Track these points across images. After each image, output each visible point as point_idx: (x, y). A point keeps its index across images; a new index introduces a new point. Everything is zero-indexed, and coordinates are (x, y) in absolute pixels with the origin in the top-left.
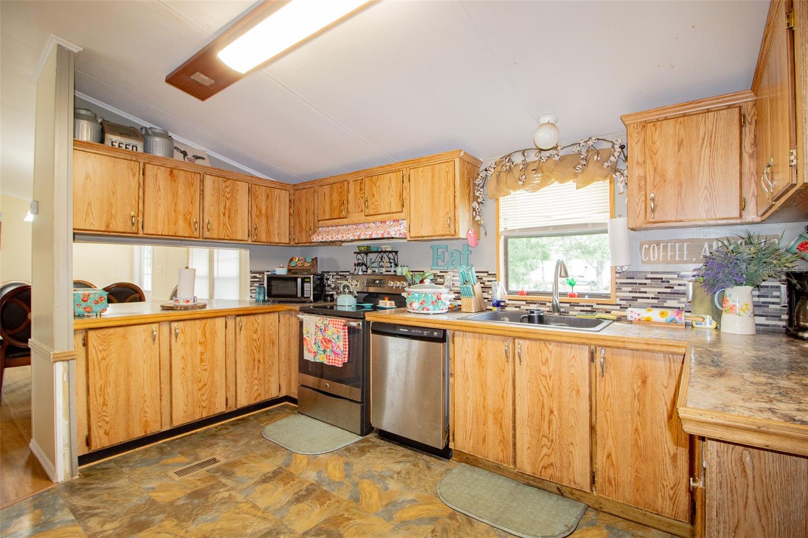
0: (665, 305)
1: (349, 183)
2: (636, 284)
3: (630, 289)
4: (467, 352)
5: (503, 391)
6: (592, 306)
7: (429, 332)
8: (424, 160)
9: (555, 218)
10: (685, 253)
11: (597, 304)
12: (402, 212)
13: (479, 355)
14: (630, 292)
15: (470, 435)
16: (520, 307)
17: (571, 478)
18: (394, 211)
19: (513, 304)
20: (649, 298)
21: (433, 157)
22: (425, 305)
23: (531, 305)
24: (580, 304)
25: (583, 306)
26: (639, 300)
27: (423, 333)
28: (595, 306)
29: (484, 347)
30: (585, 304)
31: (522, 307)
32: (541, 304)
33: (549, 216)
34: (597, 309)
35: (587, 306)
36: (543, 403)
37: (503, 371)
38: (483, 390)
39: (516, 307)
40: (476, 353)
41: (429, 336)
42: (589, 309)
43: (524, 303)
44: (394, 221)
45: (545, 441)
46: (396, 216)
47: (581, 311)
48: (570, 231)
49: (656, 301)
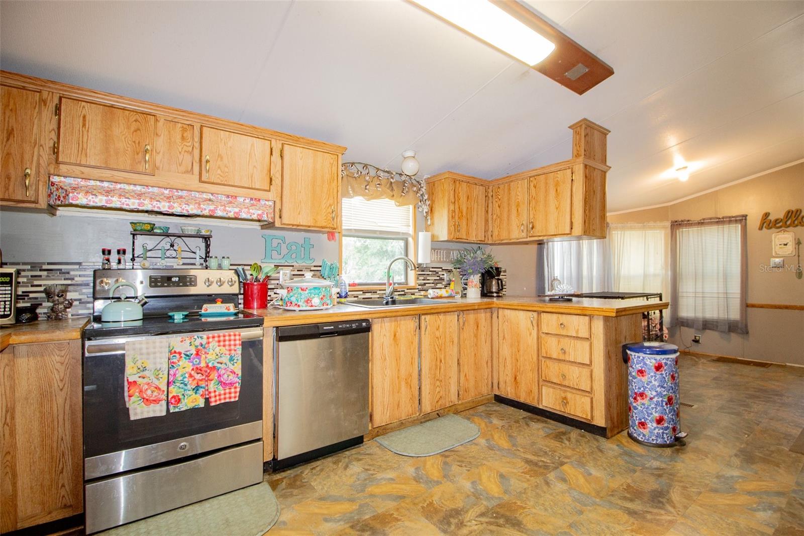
0: (437, 287)
1: (157, 120)
2: (425, 274)
3: (423, 278)
4: (385, 335)
5: (412, 359)
6: (404, 291)
7: (357, 324)
8: (305, 141)
9: (379, 224)
10: (445, 256)
11: (407, 289)
12: (269, 191)
13: (395, 336)
14: (423, 280)
15: (388, 407)
16: (358, 297)
17: (450, 400)
18: (257, 187)
19: (353, 295)
20: (430, 283)
21: (316, 142)
22: (325, 300)
23: (367, 294)
24: (398, 290)
25: (399, 291)
26: (427, 285)
27: (352, 326)
28: (406, 291)
29: (398, 328)
30: (400, 290)
31: (359, 297)
32: (373, 292)
33: (375, 222)
34: (407, 293)
35: (402, 291)
36: (437, 357)
37: (412, 343)
38: (397, 364)
39: (354, 297)
40: (393, 334)
41: (358, 328)
42: (403, 293)
43: (361, 292)
44: (252, 199)
45: (438, 383)
46: (258, 194)
47: (399, 295)
48: (389, 236)
49: (433, 285)
